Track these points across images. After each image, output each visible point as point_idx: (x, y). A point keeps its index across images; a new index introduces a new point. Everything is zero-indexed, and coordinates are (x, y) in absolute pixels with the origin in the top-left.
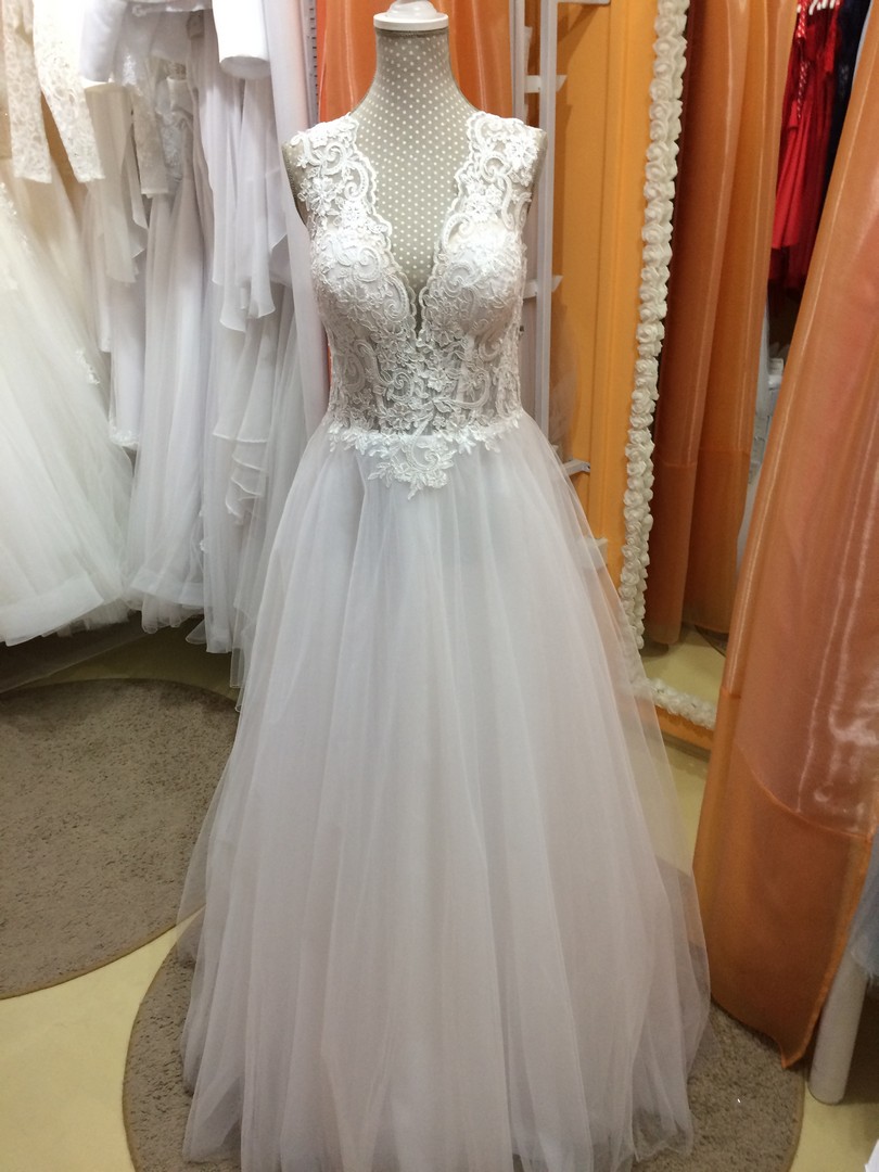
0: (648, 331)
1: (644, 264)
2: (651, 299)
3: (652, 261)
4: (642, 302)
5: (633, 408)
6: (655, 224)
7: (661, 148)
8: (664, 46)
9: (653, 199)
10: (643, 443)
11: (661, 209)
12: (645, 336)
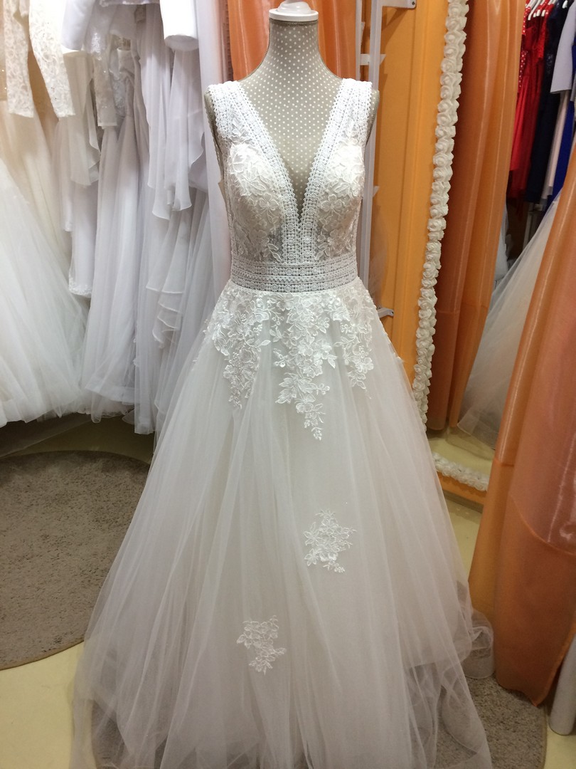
0: (436, 224)
1: (434, 180)
2: (439, 203)
3: (440, 177)
4: (432, 205)
5: (424, 274)
6: (442, 154)
7: (447, 103)
8: (451, 37)
9: (441, 137)
10: (430, 298)
11: (447, 144)
12: (433, 227)
